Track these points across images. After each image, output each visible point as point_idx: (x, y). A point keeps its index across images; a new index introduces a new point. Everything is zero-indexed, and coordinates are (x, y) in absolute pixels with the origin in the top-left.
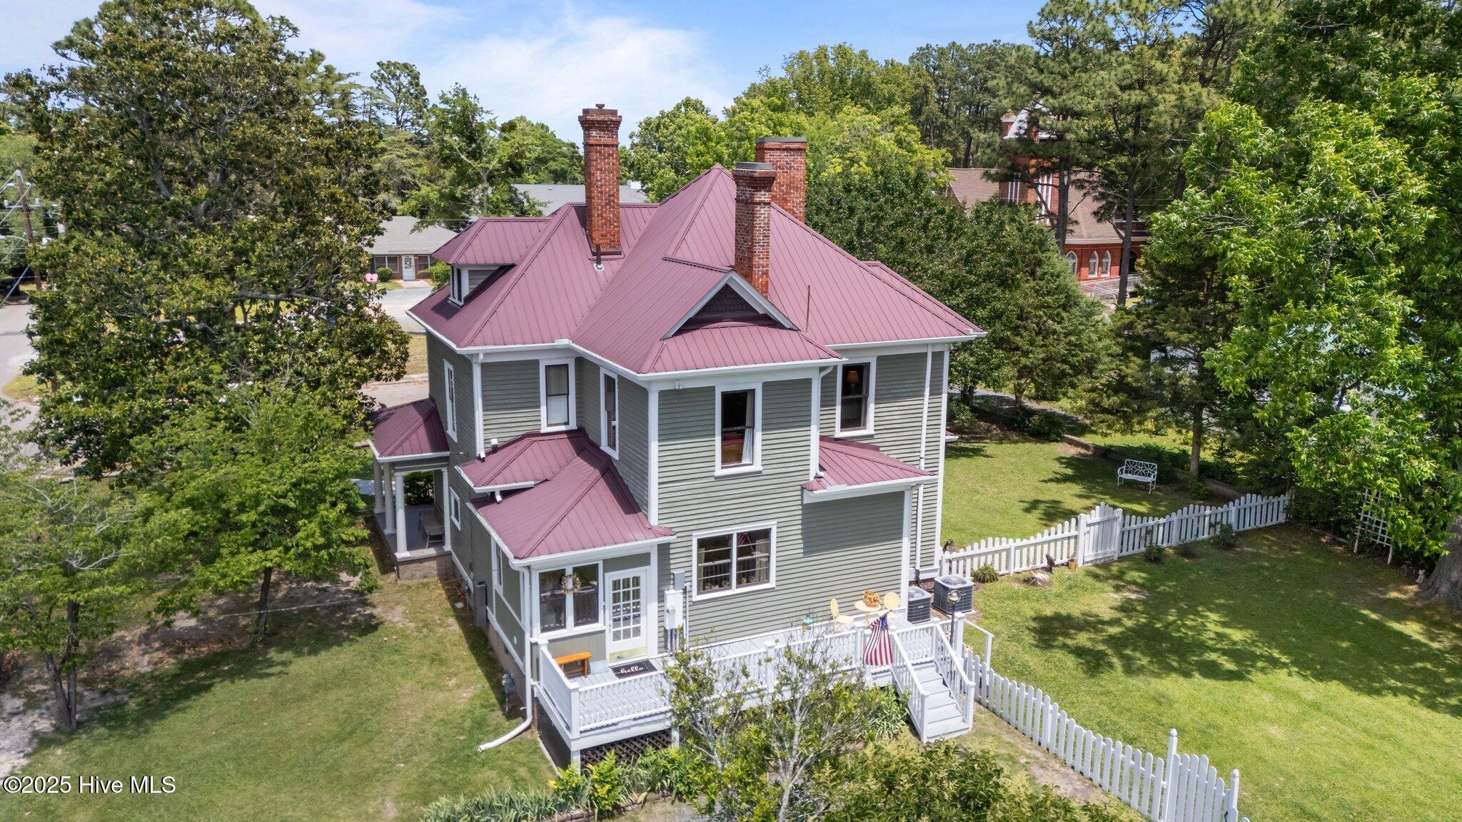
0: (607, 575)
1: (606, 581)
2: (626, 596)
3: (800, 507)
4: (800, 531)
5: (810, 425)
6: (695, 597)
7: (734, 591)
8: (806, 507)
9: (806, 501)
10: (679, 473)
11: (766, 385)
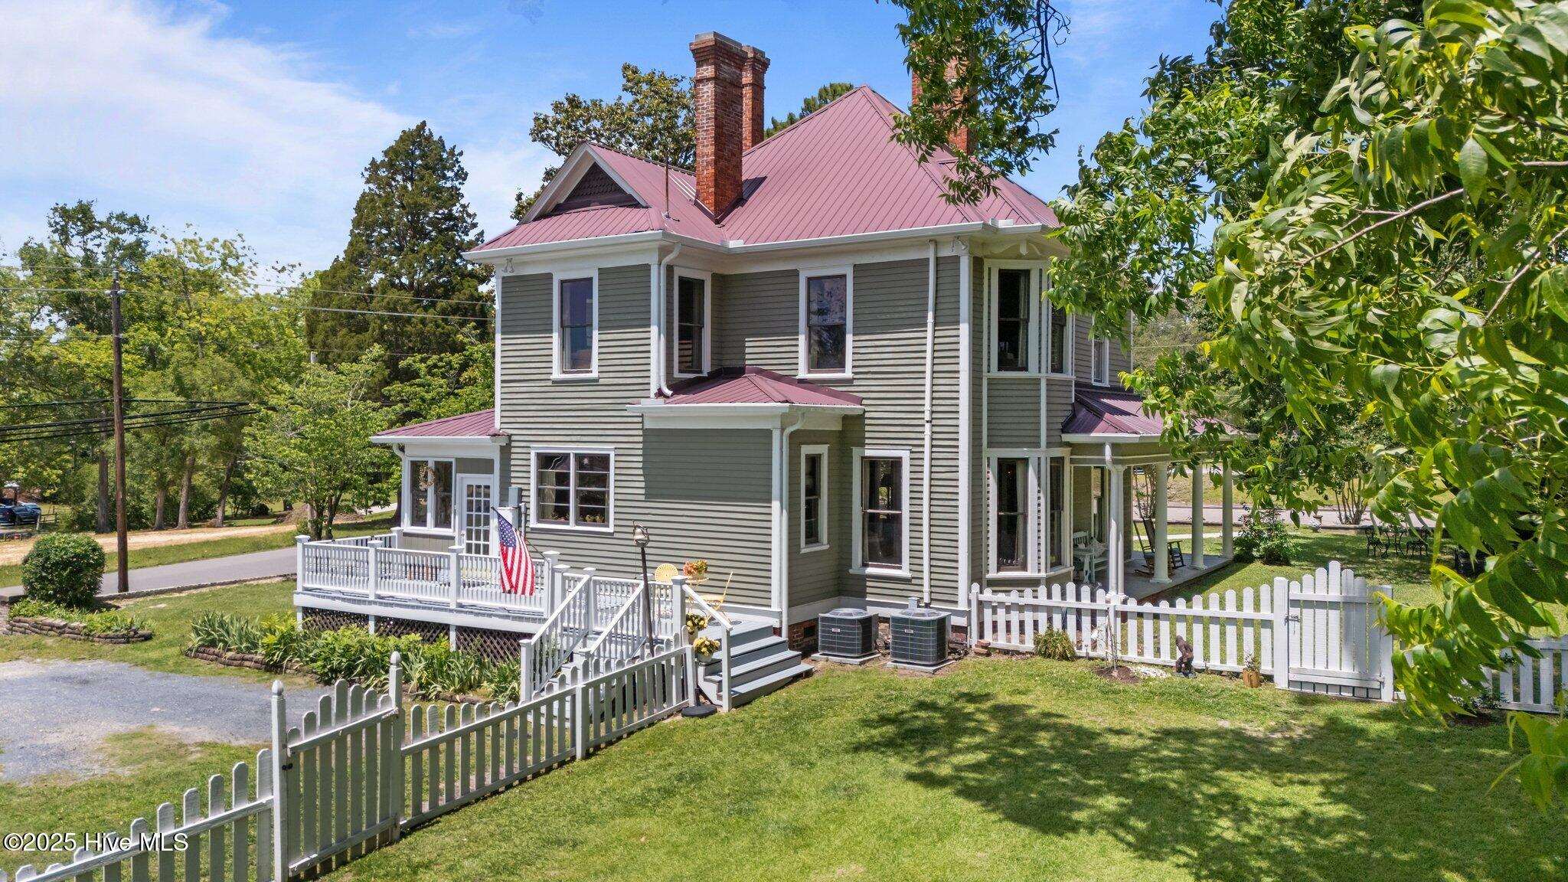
0: (459, 476)
1: (462, 482)
2: (478, 506)
3: (641, 432)
4: (640, 465)
5: (649, 326)
6: (533, 523)
7: (572, 526)
8: (647, 433)
9: (647, 426)
10: (519, 371)
11: (602, 272)
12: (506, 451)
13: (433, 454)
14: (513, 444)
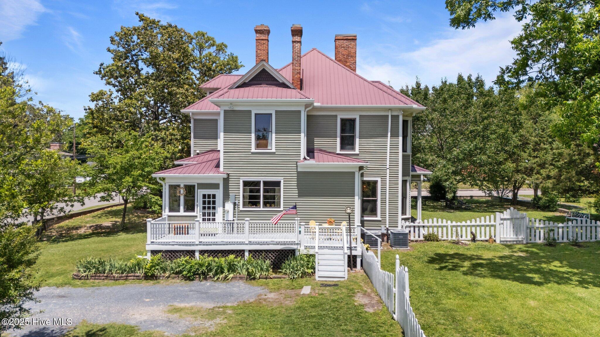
0: (199, 190)
1: (200, 193)
2: (209, 203)
3: (296, 173)
4: (296, 185)
5: (300, 133)
6: (241, 208)
7: (262, 209)
8: (299, 173)
9: (299, 170)
10: (233, 148)
11: (276, 111)
12: (226, 181)
13: (184, 182)
14: (230, 177)
